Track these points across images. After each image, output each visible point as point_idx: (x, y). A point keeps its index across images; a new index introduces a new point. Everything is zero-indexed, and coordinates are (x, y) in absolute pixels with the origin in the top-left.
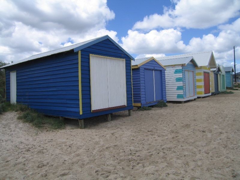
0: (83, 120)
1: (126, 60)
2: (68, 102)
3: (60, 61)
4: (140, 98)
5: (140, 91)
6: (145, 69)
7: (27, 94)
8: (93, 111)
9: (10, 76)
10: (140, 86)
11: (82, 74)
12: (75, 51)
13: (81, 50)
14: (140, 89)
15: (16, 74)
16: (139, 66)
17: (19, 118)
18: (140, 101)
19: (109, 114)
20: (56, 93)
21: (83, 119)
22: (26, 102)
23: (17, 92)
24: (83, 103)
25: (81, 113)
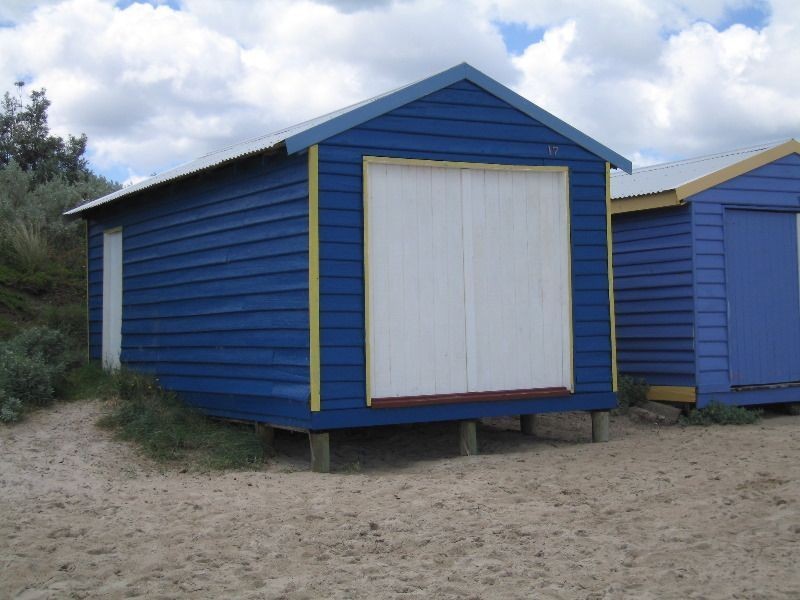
0: (327, 435)
1: (573, 174)
2: (280, 360)
3: (257, 190)
4: (693, 362)
5: (691, 324)
6: (731, 208)
7: (156, 327)
8: (373, 400)
9: (102, 251)
10: (691, 298)
11: (322, 242)
12: (290, 151)
13: (321, 144)
14: (690, 312)
15: (124, 239)
16: (681, 196)
17: (105, 424)
18: (694, 375)
19: (467, 420)
20: (242, 323)
21: (331, 432)
22: (153, 363)
23: (124, 320)
24: (324, 366)
25: (316, 406)
